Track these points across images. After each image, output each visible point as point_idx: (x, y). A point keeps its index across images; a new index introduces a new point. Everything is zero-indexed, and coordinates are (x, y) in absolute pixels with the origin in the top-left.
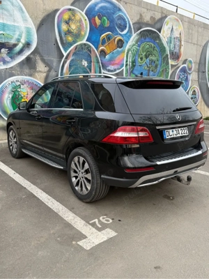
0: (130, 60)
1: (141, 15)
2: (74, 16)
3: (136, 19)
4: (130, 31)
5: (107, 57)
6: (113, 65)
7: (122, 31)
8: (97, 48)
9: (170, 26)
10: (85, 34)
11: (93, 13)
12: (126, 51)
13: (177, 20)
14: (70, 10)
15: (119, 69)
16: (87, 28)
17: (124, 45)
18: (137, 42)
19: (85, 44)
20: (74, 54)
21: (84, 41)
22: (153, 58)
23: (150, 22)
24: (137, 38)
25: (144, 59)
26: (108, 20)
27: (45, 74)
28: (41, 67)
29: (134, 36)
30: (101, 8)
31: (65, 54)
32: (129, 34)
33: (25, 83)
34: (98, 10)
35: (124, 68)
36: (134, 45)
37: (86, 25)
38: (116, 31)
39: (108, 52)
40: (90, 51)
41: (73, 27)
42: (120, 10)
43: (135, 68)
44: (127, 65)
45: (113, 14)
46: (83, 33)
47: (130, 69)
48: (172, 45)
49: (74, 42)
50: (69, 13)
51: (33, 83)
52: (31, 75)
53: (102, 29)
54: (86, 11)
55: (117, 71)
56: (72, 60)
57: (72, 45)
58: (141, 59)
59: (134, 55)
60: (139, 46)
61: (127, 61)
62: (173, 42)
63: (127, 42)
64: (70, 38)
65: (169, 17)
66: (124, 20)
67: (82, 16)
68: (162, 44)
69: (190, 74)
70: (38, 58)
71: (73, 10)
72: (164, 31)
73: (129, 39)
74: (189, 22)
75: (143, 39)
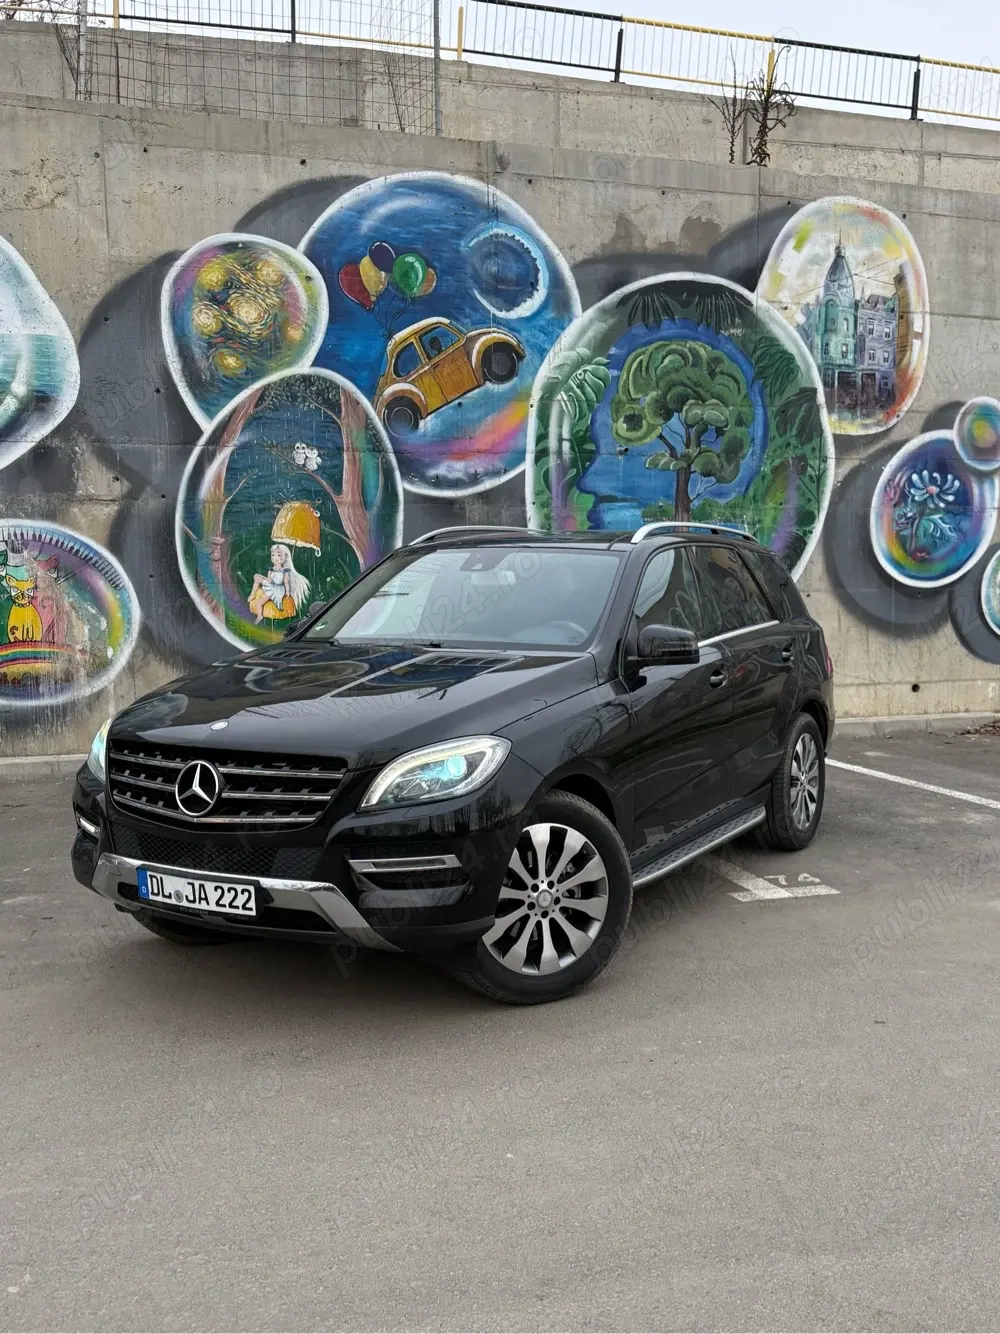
0: (561, 429)
1: (622, 221)
2: (250, 268)
3: (593, 242)
4: (559, 299)
5: (428, 424)
6: (461, 455)
7: (512, 303)
8: (371, 392)
9: (821, 247)
10: (308, 336)
11: (347, 246)
12: (536, 395)
13: (873, 215)
14: (230, 247)
15: (497, 473)
16: (314, 310)
17: (522, 366)
18: (601, 345)
19: (306, 379)
20: (253, 422)
21: (304, 367)
22: (712, 412)
23: (684, 247)
24: (600, 327)
25: (649, 419)
26: (428, 264)
27: (114, 508)
28: (96, 480)
29: (584, 322)
30: (392, 218)
31: (207, 427)
32: (550, 315)
33: (25, 544)
34: (375, 229)
35: (528, 466)
36: (583, 361)
37: (313, 299)
38: (477, 307)
39: (433, 404)
40: (335, 407)
41: (247, 314)
42: (496, 214)
43: (598, 465)
44: (541, 454)
45: (459, 235)
46: (295, 334)
47: (563, 469)
48: (840, 344)
49: (253, 375)
50: (229, 261)
51: (58, 545)
52: (50, 516)
53: (398, 307)
54: (313, 242)
55: (488, 484)
56: (242, 449)
57: (239, 388)
58: (634, 421)
59: (585, 408)
60: (616, 363)
61: (542, 437)
62: (844, 327)
63: (542, 353)
64: (231, 361)
65: (811, 206)
66: (520, 254)
67: (293, 264)
68: (772, 342)
69: (983, 476)
70: (82, 448)
71: (246, 246)
72: (778, 280)
73: (553, 338)
74: (963, 216)
75: (639, 329)
